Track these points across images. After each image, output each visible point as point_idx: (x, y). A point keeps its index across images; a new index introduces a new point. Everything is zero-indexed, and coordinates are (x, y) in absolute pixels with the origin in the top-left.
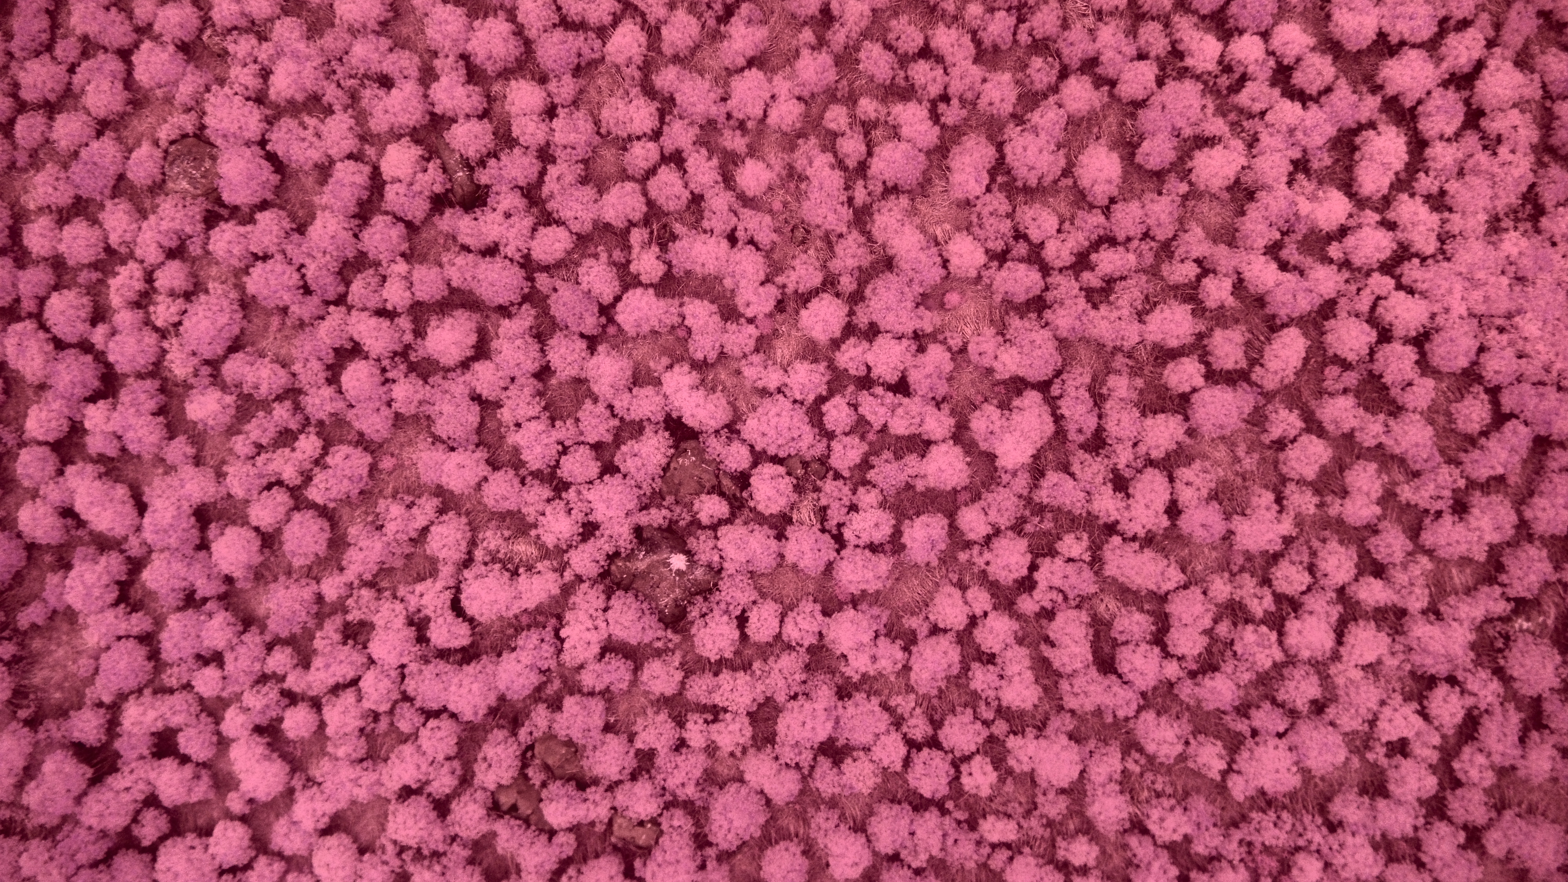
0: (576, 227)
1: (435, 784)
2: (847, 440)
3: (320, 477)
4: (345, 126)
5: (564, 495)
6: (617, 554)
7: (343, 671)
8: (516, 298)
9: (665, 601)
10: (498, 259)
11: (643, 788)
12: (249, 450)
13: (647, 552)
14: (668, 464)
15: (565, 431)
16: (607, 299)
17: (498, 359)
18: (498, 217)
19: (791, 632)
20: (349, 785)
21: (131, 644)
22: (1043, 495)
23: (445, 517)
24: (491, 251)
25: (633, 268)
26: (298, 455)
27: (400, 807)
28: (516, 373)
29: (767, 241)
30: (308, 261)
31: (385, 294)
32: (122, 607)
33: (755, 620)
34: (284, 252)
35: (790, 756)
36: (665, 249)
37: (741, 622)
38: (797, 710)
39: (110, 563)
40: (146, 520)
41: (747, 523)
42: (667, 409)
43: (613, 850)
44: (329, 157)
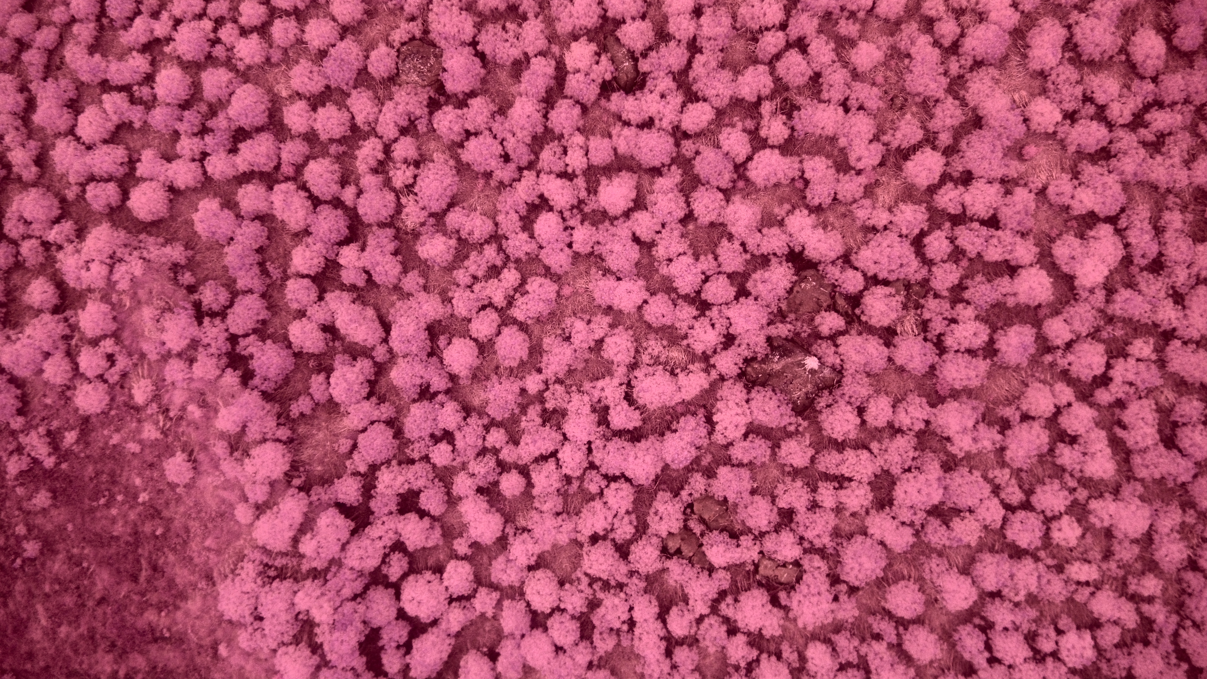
0: (717, 103)
1: (619, 532)
2: (947, 266)
3: (520, 301)
4: (538, 29)
5: (707, 313)
6: (754, 359)
7: (546, 447)
8: (667, 161)
9: (798, 394)
10: (653, 130)
11: (787, 537)
12: (468, 280)
13: (781, 356)
14: (792, 289)
15: (706, 263)
16: (740, 159)
17: (655, 209)
18: (656, 96)
19: (904, 420)
20: (554, 532)
21: (382, 426)
22: (1116, 308)
23: (616, 331)
24: (648, 124)
25: (763, 133)
26: (505, 284)
27: (593, 549)
28: (668, 219)
29: (875, 107)
30: (509, 136)
31: (568, 160)
32: (374, 399)
33: (874, 409)
34: (490, 130)
35: (906, 515)
36: (790, 117)
37: (861, 411)
38: (912, 480)
39: (364, 366)
40: (394, 333)
41: (860, 334)
42: (791, 245)
43: (760, 584)
44: (526, 54)
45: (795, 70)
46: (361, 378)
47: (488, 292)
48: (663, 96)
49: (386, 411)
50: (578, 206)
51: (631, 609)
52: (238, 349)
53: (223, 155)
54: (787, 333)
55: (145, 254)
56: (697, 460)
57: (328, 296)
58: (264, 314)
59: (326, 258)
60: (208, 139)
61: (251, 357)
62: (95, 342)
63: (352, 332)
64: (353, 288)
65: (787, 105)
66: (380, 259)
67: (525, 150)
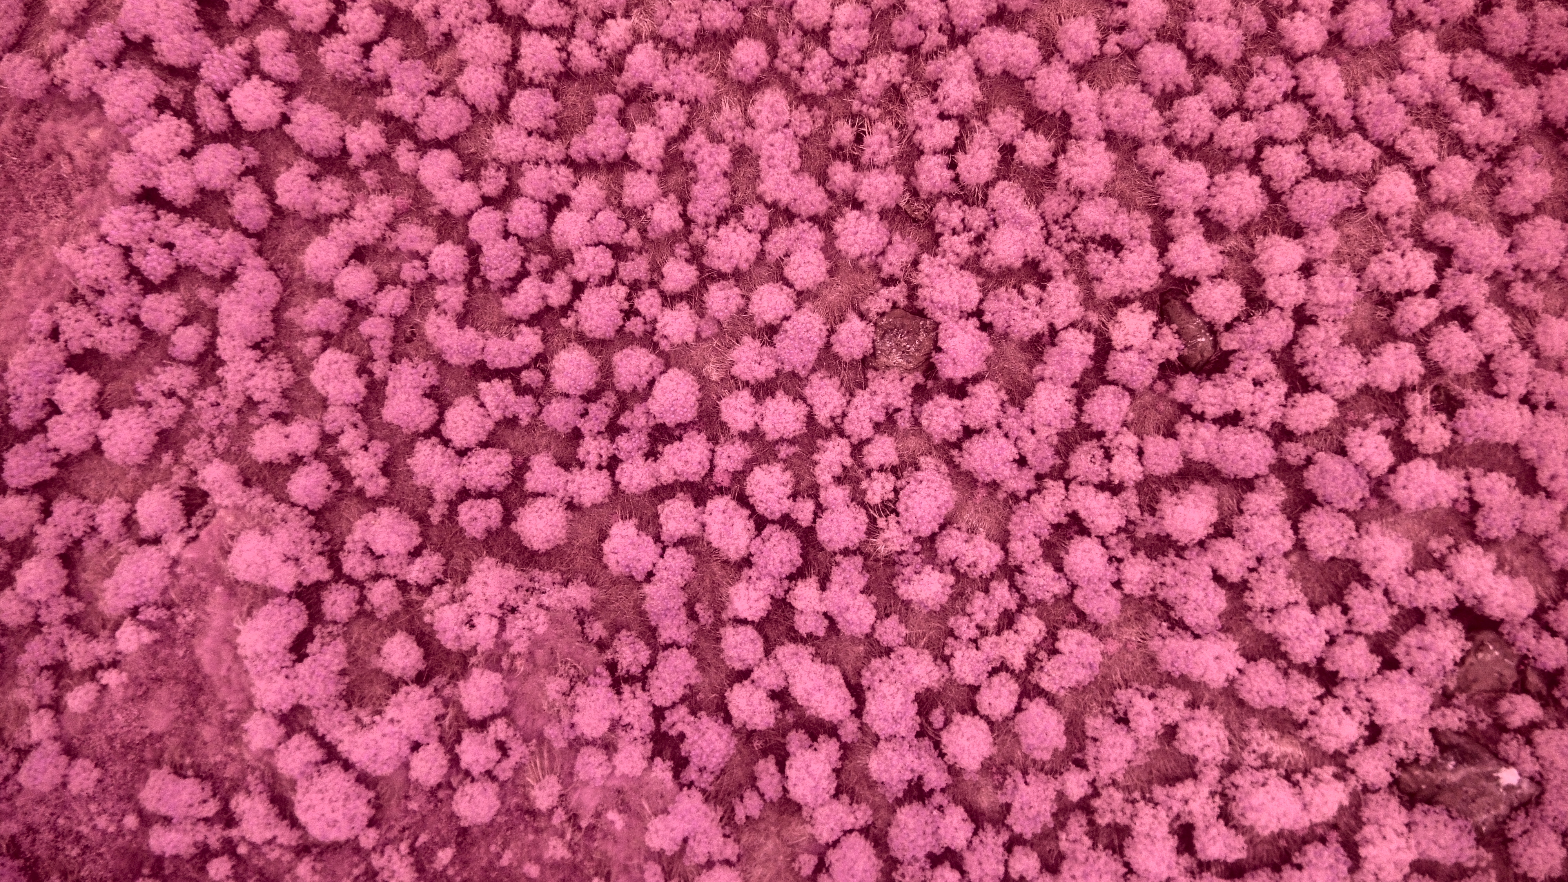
0: (1341, 394)
3: (1048, 663)
4: (1071, 294)
5: (1337, 691)
6: (1417, 762)
8: (1263, 470)
10: (1241, 428)
12: (972, 633)
13: (1458, 762)
14: (1463, 660)
15: (1331, 617)
16: (1380, 472)
17: (1246, 537)
18: (1246, 383)
21: (858, 839)
23: (1197, 713)
24: (1232, 419)
25: (1411, 437)
26: (1023, 638)
28: (1268, 552)
30: (1027, 434)
31: (1114, 467)
32: (845, 798)
34: (999, 425)
36: (1451, 416)
39: (829, 749)
40: (872, 707)
42: (1461, 596)
44: (1051, 325)
46: (828, 769)
47: (1002, 650)
48: (1257, 383)
49: (862, 815)
50: (1127, 529)
52: (664, 727)
53: (640, 461)
54: (1458, 724)
55: (546, 602)
57: (780, 652)
58: (696, 678)
59: (773, 598)
60: (622, 441)
61: (682, 736)
62: (482, 725)
63: (815, 704)
64: (809, 639)
65: (1442, 397)
66: (848, 600)
67: (1049, 452)
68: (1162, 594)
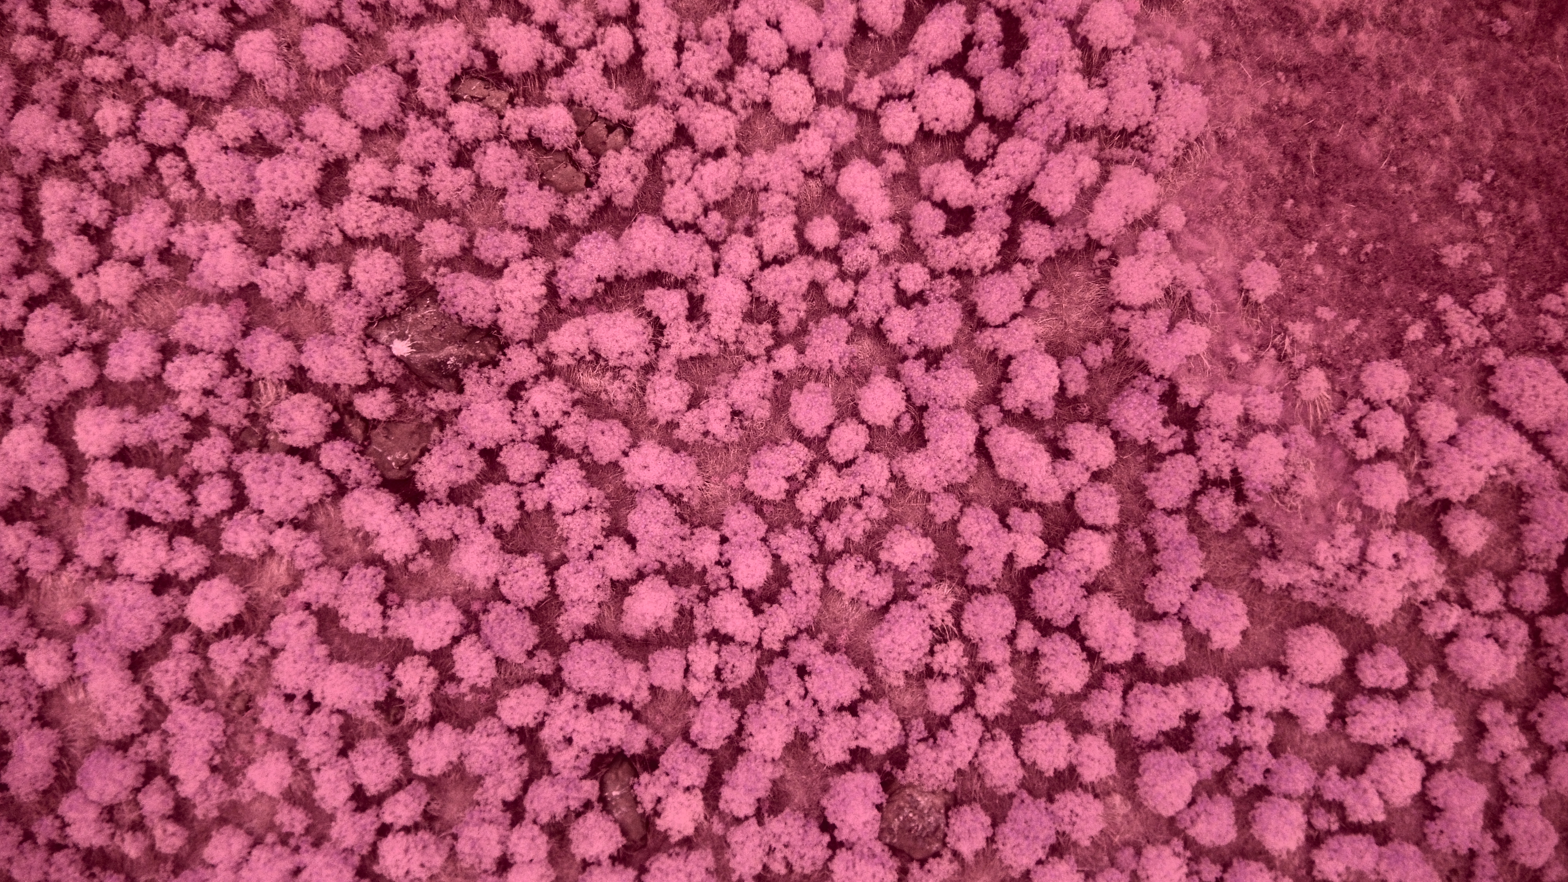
0: (491, 723)
1: (686, 160)
2: (206, 468)
3: (797, 469)
4: (738, 858)
5: (542, 432)
6: (482, 365)
7: (774, 274)
8: (575, 646)
9: (427, 311)
10: (589, 692)
11: (463, 131)
12: (866, 502)
13: (444, 363)
14: (422, 454)
15: (535, 499)
16: (470, 639)
17: (600, 580)
18: (579, 742)
19: (292, 269)
20: (771, 166)
21: (990, 319)
23: (669, 417)
24: (597, 702)
25: (432, 674)
26: (818, 493)
27: (722, 141)
28: (582, 564)
29: (269, 698)
30: (795, 702)
31: (715, 659)
32: (1001, 355)
33: (329, 285)
34: (821, 713)
35: (307, 148)
37: (347, 285)
38: (293, 191)
39: (1014, 400)
40: (970, 438)
41: (337, 386)
42: (414, 514)
43: (510, 82)
45: (374, 762)
46: (1016, 383)
47: (840, 484)
48: (569, 741)
49: (986, 339)
50: (708, 594)
51: (678, 65)
52: (1183, 433)
54: (436, 396)
55: (1313, 572)
56: (575, 240)
57: (1059, 496)
58: (1149, 479)
59: (1063, 550)
60: (1225, 738)
61: (1165, 423)
62: (1383, 455)
63: (1027, 444)
64: (1027, 506)
65: (393, 712)
66: (987, 542)
67: (775, 680)
68: (686, 530)
